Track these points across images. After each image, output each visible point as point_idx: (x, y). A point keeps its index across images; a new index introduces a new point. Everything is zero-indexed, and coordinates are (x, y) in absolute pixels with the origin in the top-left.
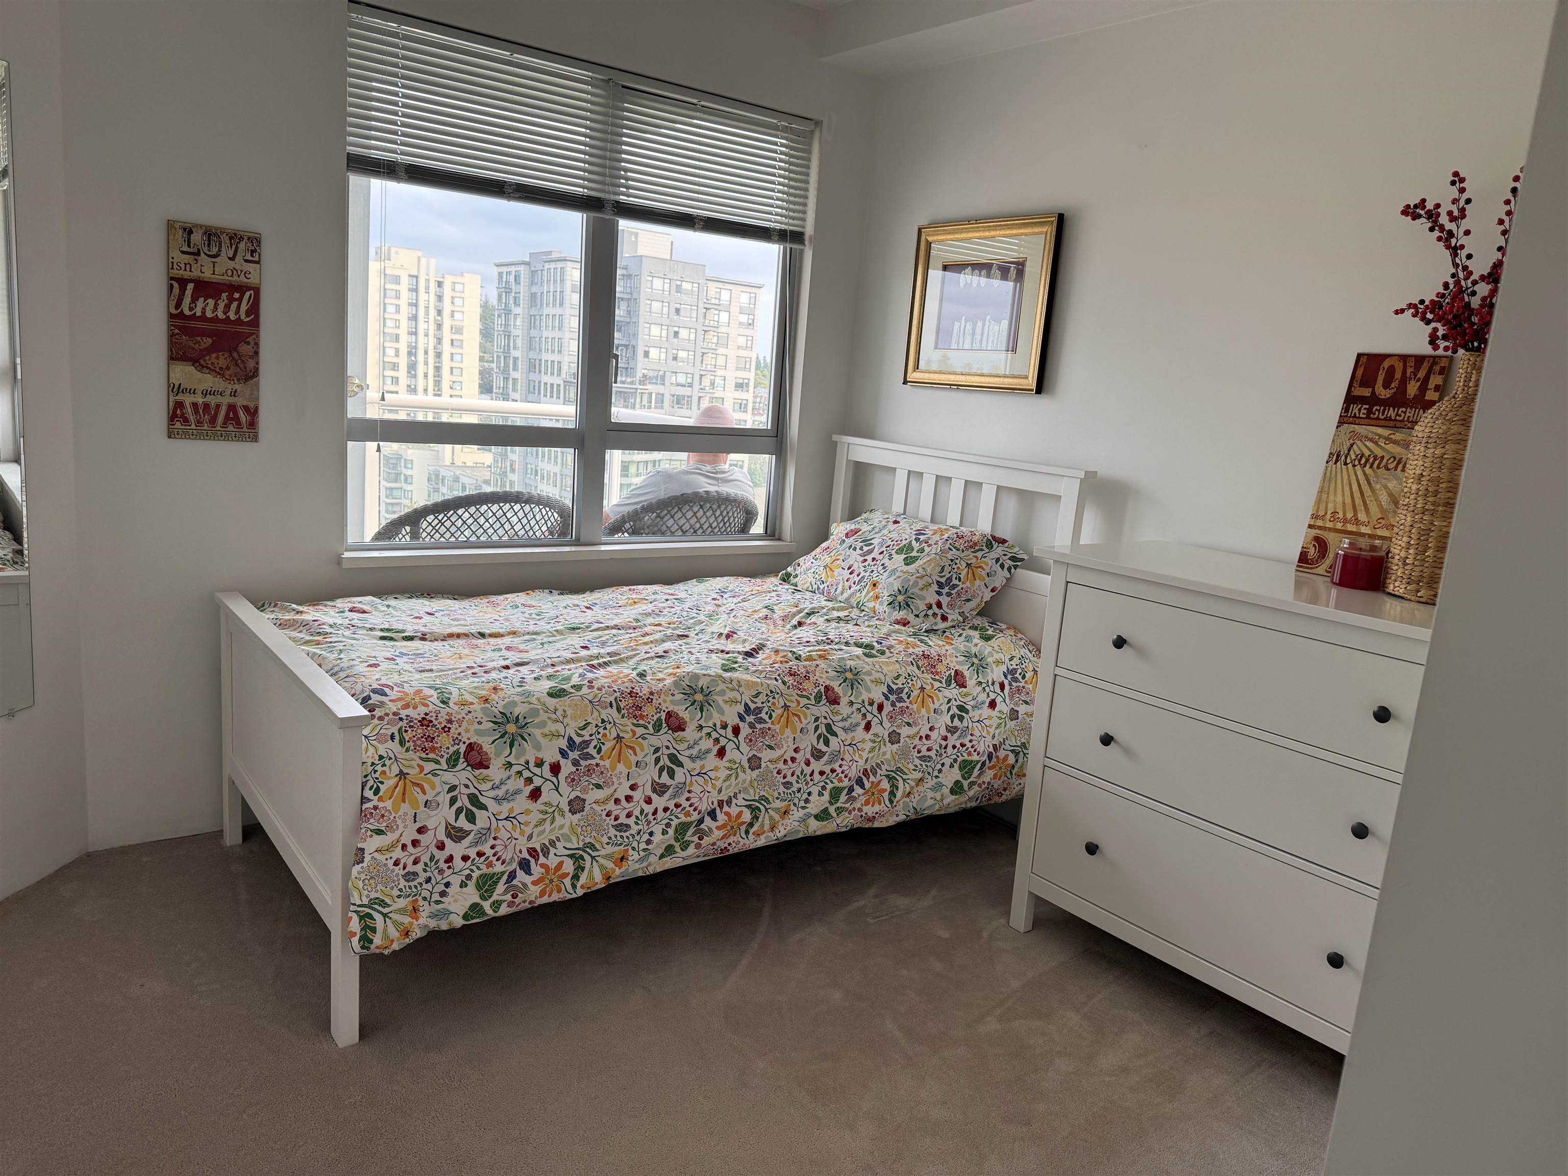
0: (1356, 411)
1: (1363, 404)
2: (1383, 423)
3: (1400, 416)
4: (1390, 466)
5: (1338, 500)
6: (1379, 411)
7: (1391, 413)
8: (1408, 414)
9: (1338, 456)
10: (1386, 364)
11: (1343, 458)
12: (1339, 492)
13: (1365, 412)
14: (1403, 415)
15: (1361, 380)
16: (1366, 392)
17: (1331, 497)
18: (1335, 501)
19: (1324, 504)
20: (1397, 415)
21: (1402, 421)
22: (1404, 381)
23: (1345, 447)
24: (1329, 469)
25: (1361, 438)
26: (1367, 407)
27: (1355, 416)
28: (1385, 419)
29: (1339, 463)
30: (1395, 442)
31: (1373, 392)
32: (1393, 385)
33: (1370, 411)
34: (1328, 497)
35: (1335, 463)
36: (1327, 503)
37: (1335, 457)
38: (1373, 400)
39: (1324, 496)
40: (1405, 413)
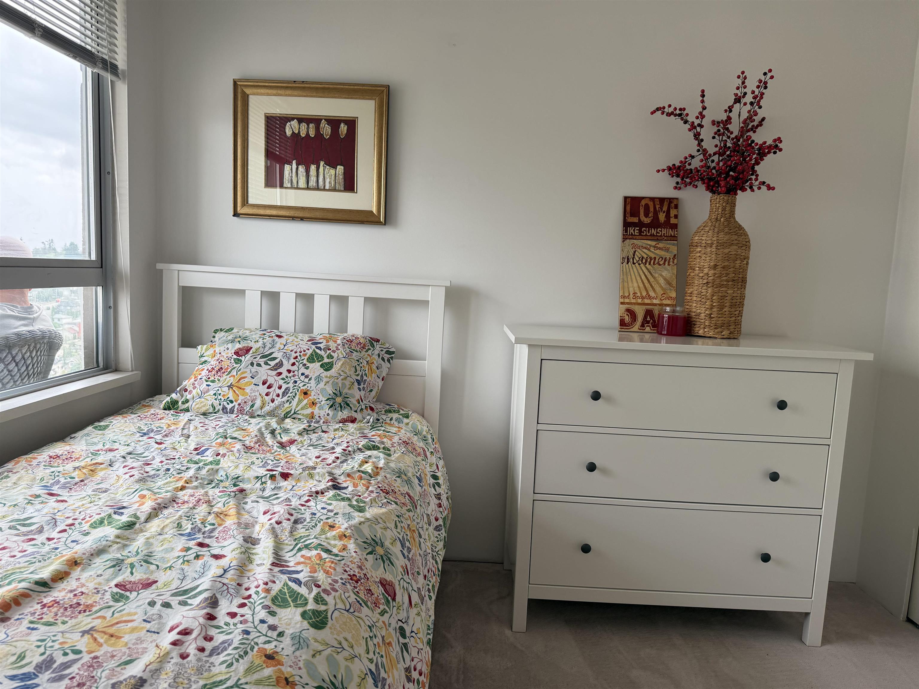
0: (632, 231)
1: (635, 227)
2: (650, 238)
3: (659, 233)
4: (661, 263)
5: (634, 286)
6: (646, 231)
7: (653, 231)
8: (663, 232)
9: (628, 259)
10: (643, 203)
11: (631, 260)
12: (634, 280)
13: (638, 231)
14: (660, 233)
15: (630, 213)
16: (636, 220)
17: (630, 284)
18: (633, 286)
19: (627, 289)
20: (657, 233)
21: (661, 236)
22: (656, 213)
23: (631, 254)
24: (624, 267)
25: (639, 247)
26: (638, 228)
27: (632, 234)
28: (651, 235)
29: (629, 263)
30: (660, 249)
31: (639, 219)
32: (650, 215)
33: (640, 232)
34: (628, 284)
35: (628, 263)
36: (628, 288)
37: (627, 260)
38: (640, 225)
39: (626, 284)
40: (661, 231)
